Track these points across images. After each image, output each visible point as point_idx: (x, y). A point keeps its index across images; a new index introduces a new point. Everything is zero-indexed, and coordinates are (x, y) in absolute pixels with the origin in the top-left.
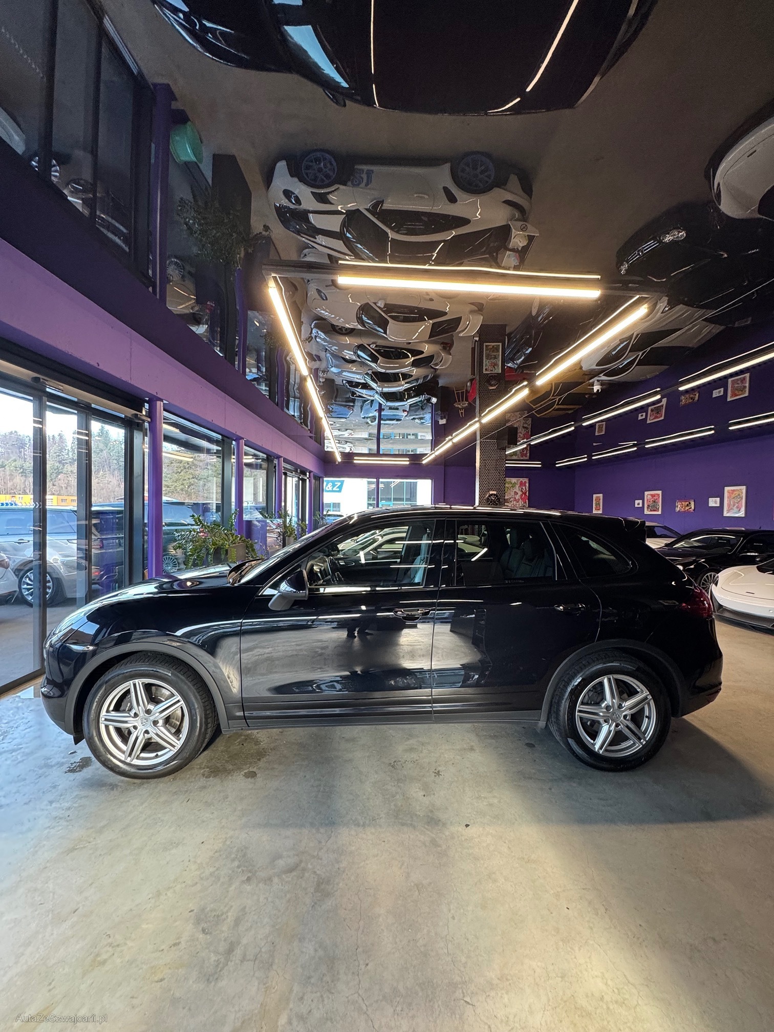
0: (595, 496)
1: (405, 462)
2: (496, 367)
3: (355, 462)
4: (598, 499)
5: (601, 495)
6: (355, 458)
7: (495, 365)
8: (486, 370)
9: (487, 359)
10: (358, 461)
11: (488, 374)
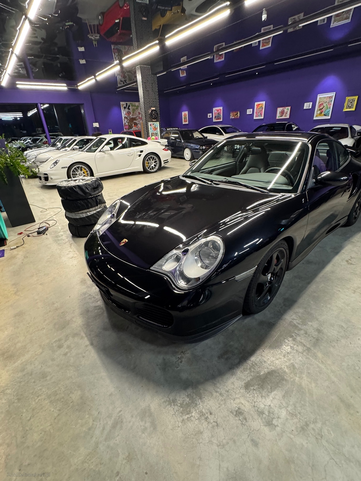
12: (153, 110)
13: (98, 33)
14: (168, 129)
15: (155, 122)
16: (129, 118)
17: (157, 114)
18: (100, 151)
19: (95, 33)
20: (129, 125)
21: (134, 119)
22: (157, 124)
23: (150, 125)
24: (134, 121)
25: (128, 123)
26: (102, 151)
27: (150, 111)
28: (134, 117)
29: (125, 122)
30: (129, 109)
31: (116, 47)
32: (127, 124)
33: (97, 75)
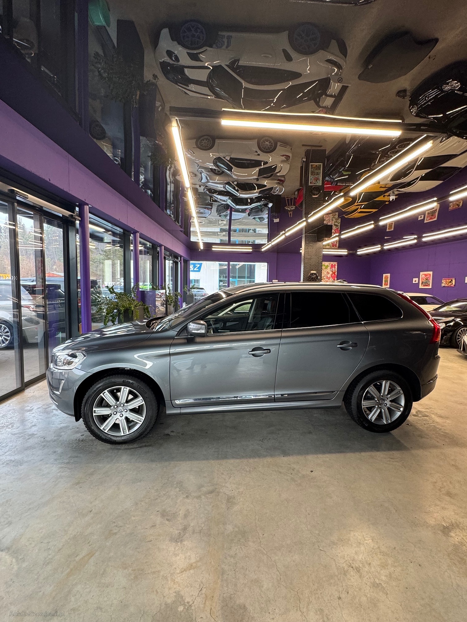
0: (384, 275)
1: (249, 249)
2: (318, 181)
4: (386, 277)
5: (389, 275)
6: (213, 247)
7: (317, 179)
8: (311, 183)
9: (312, 175)
10: (215, 249)
11: (312, 186)
13: (294, 205)
19: (291, 205)
33: (272, 241)
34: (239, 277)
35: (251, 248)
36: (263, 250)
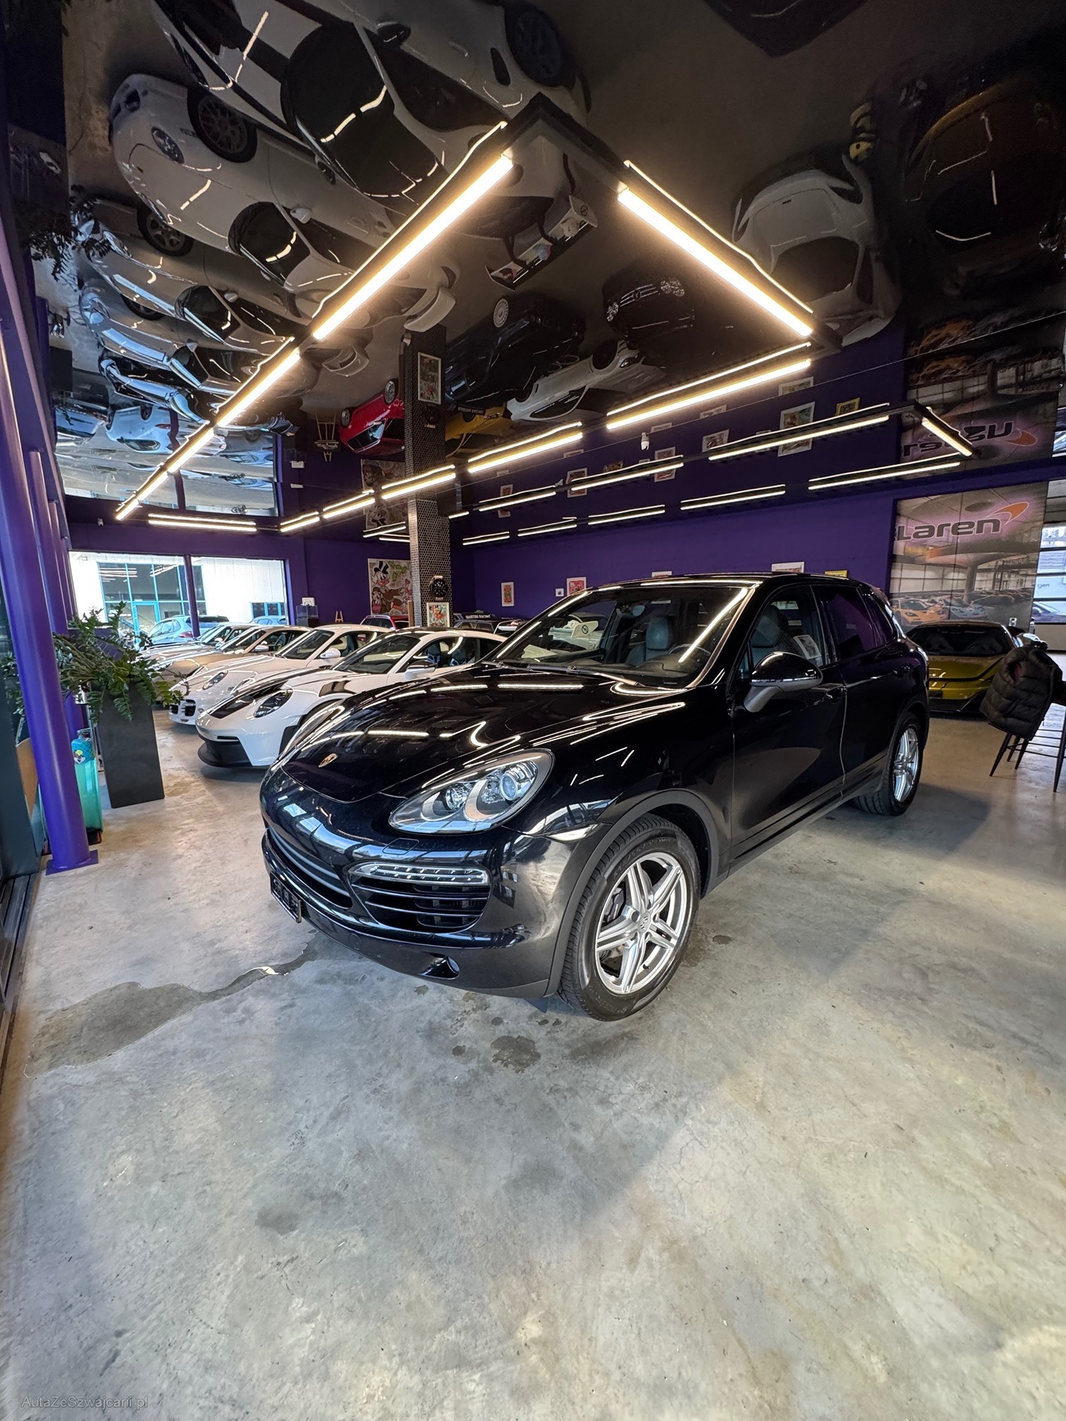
0: (503, 585)
1: (250, 528)
2: (434, 394)
3: (151, 522)
4: (508, 588)
5: (511, 584)
6: (150, 515)
7: (433, 391)
8: (421, 395)
9: (422, 379)
10: (156, 521)
11: (425, 403)
12: (438, 580)
13: (337, 438)
14: (467, 617)
15: (443, 601)
16: (384, 592)
17: (446, 586)
18: (318, 657)
19: (330, 438)
20: (383, 605)
21: (396, 592)
22: (446, 607)
23: (430, 608)
24: (395, 597)
25: (382, 599)
26: (321, 656)
27: (431, 582)
28: (395, 588)
29: (373, 598)
30: (387, 573)
31: (370, 462)
32: (378, 601)
33: (325, 510)
34: (162, 597)
35: (255, 524)
36: (283, 530)
